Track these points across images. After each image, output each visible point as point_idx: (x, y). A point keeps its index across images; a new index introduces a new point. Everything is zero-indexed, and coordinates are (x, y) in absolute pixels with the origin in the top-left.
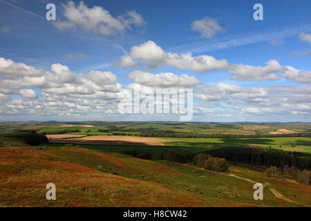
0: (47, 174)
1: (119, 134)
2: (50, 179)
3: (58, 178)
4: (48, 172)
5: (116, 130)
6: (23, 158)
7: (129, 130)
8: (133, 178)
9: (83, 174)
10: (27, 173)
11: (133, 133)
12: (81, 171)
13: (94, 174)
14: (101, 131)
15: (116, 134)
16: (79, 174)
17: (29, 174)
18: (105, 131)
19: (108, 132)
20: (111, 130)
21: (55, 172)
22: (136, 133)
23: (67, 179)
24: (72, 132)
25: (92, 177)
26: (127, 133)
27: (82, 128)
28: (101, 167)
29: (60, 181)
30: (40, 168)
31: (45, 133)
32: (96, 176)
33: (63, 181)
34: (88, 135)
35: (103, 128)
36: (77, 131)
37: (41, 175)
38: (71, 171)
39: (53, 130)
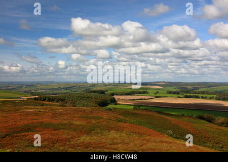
0: (115, 135)
1: (190, 97)
2: (120, 141)
3: (127, 141)
4: (117, 134)
5: (188, 92)
6: (94, 118)
7: (203, 93)
8: (209, 147)
9: (153, 138)
10: (98, 133)
11: (208, 96)
12: (150, 135)
13: (164, 140)
14: (170, 92)
15: (187, 97)
16: (148, 138)
17: (99, 135)
18: (175, 93)
19: (178, 94)
20: (182, 92)
21: (123, 134)
22: (211, 96)
23: (136, 142)
24: (140, 93)
25: (162, 142)
26: (200, 95)
27: (150, 89)
28: (171, 132)
29: (128, 144)
30: (109, 129)
31: (113, 94)
32: (166, 142)
33: (131, 144)
34: (157, 97)
35: (172, 89)
36: (144, 92)
37: (110, 137)
38: (140, 134)
39: (120, 91)
